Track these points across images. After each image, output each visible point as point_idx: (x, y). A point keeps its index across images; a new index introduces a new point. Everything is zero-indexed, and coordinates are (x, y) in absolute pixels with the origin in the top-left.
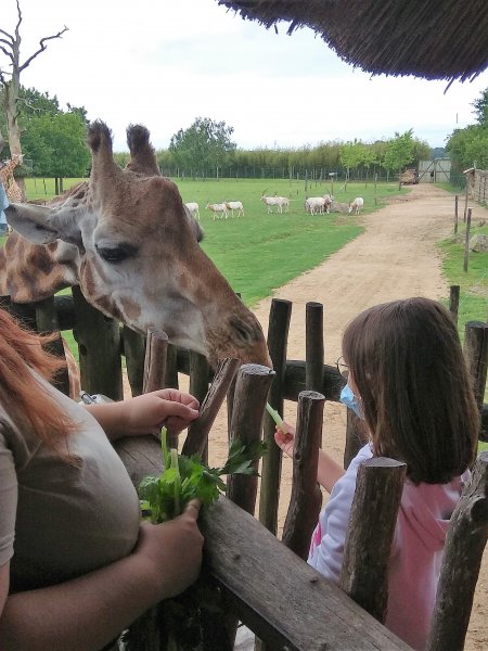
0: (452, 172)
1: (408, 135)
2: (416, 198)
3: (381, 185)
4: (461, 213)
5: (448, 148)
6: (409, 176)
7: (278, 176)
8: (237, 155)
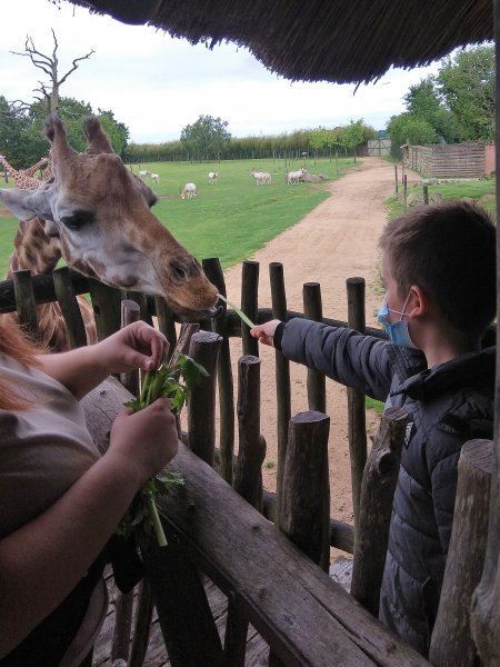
0: (392, 148)
1: (359, 123)
3: (341, 160)
4: (400, 178)
5: (389, 130)
8: (232, 142)
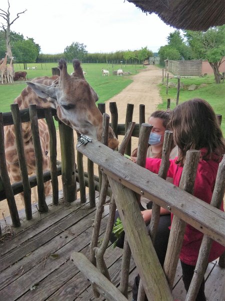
0: (160, 61)
1: (146, 48)
2: (149, 70)
3: (137, 66)
5: (159, 53)
6: (146, 62)
7: (102, 62)
8: (88, 55)
